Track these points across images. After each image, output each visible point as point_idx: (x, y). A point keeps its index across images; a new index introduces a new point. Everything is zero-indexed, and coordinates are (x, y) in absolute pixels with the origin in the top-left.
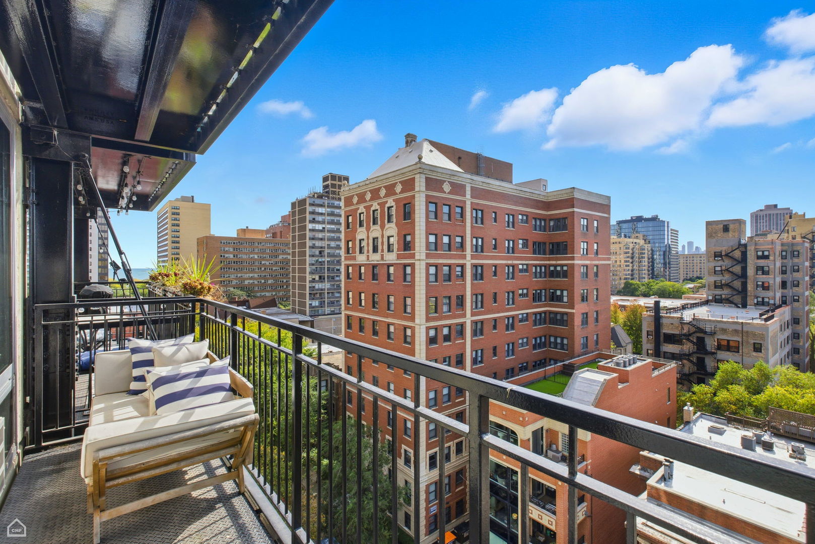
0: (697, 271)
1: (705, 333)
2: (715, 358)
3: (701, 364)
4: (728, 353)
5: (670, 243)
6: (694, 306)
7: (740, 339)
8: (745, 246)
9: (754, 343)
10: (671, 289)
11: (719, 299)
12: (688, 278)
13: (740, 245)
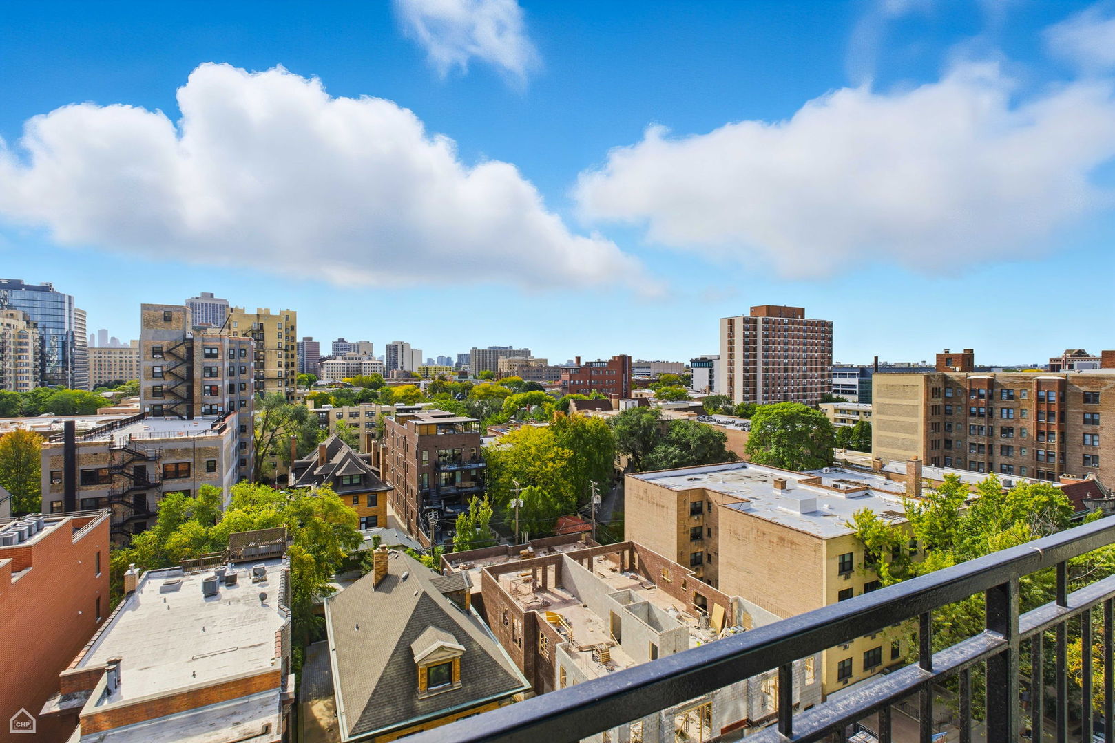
0: (115, 373)
1: (146, 459)
2: (160, 491)
3: (140, 502)
4: (177, 480)
5: (73, 329)
6: (124, 423)
7: (190, 460)
8: (191, 341)
9: (208, 462)
10: (78, 401)
11: (158, 411)
12: (103, 383)
13: (185, 339)
